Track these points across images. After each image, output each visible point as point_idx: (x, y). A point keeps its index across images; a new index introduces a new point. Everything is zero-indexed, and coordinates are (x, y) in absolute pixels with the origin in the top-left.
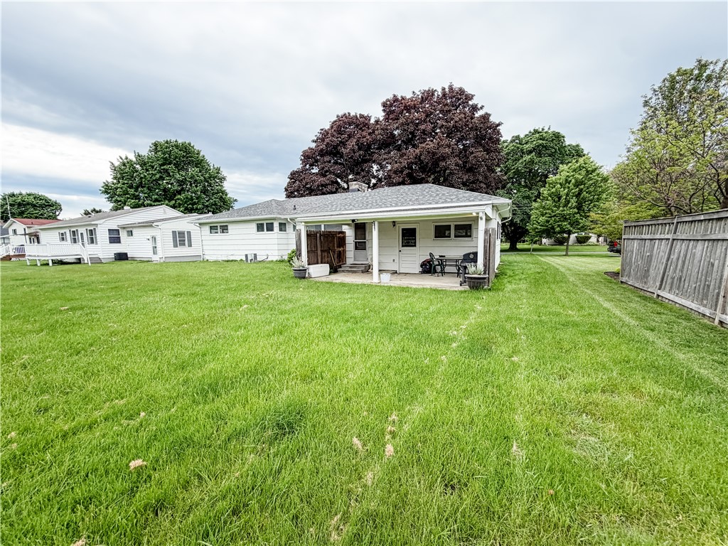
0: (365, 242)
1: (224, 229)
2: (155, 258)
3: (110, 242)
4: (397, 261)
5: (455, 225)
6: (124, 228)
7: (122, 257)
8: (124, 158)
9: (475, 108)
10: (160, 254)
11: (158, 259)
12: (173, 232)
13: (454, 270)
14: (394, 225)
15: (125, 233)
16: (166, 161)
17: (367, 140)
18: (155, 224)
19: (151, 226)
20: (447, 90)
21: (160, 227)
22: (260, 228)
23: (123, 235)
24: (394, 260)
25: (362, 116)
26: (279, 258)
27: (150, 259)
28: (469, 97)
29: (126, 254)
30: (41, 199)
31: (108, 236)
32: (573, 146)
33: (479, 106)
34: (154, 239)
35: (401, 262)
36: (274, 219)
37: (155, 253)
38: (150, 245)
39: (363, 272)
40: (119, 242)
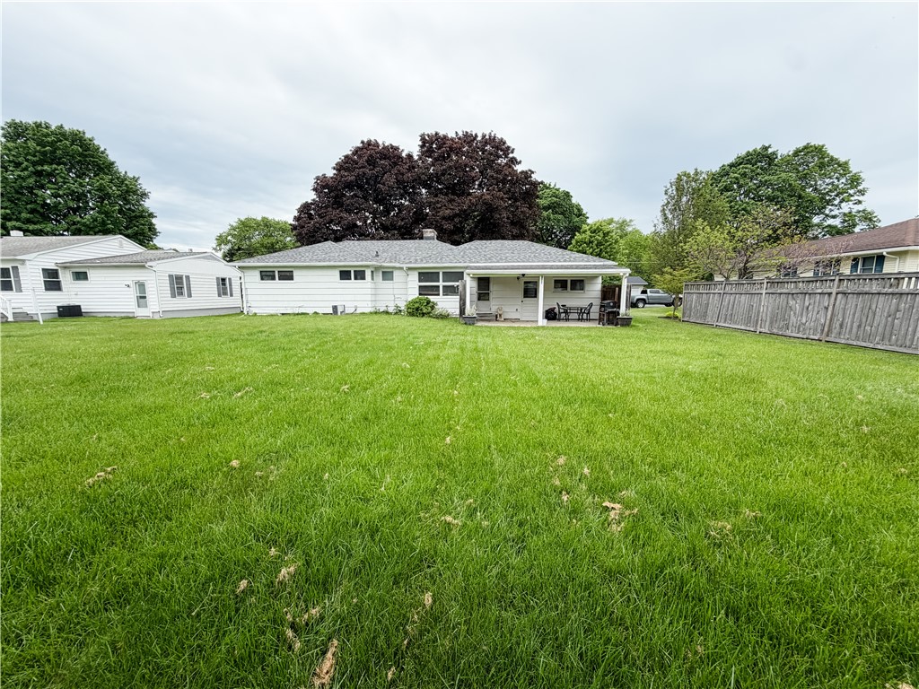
0: (489, 293)
1: (287, 275)
2: (141, 313)
3: (46, 289)
4: (520, 310)
5: (571, 280)
6: (65, 267)
7: (71, 312)
10: (154, 306)
11: (151, 315)
12: (170, 276)
13: (576, 316)
14: (518, 279)
15: (68, 276)
18: (149, 264)
19: (144, 267)
20: (487, 137)
21: (154, 269)
22: (345, 275)
23: (65, 278)
24: (517, 310)
26: (372, 310)
27: (131, 315)
28: (510, 150)
29: (79, 307)
31: (42, 279)
34: (141, 286)
35: (523, 311)
36: (368, 266)
37: (141, 305)
38: (133, 293)
40: (60, 289)
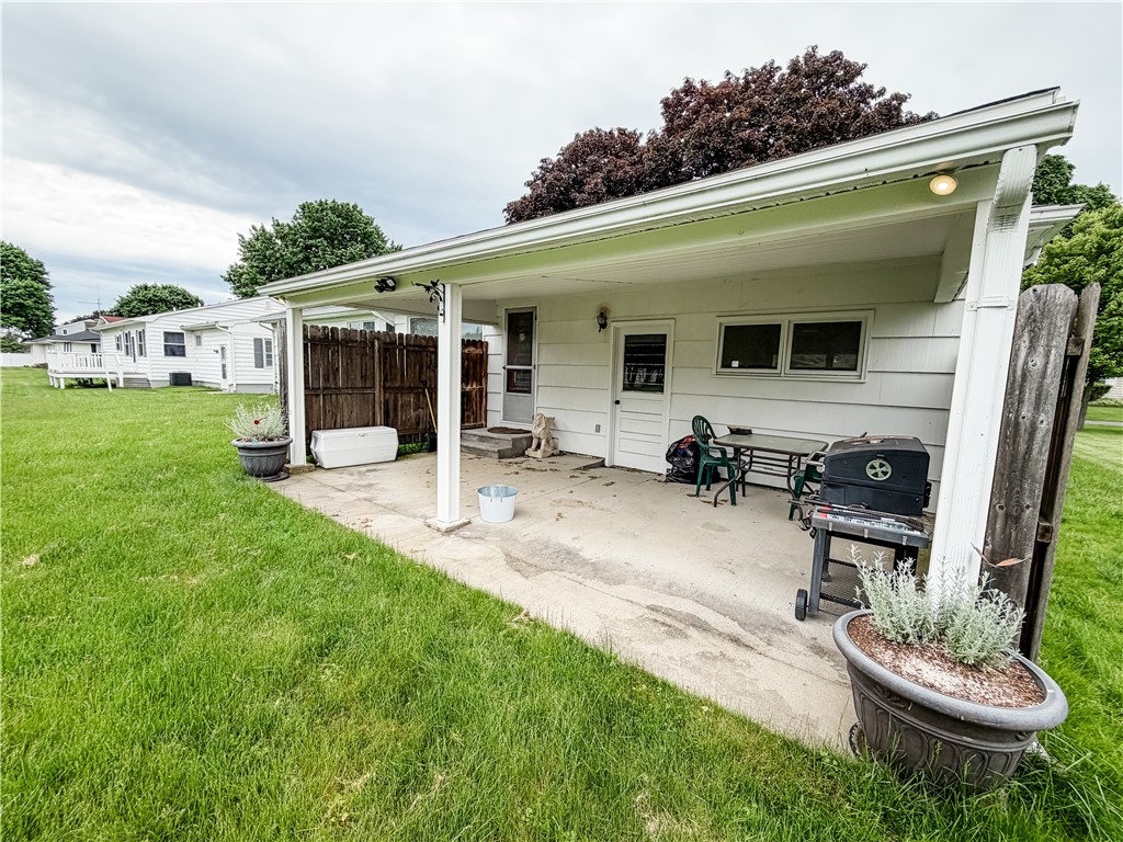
0: (530, 371)
2: (224, 385)
3: (166, 355)
4: (605, 429)
5: (797, 326)
6: (192, 331)
7: (181, 380)
8: (258, 227)
9: (866, 93)
10: (230, 379)
11: (227, 387)
12: (255, 339)
14: (603, 326)
15: (194, 340)
16: (315, 233)
17: (626, 172)
18: (221, 324)
19: (217, 328)
21: (229, 330)
23: (189, 342)
24: (598, 428)
25: (622, 132)
27: (217, 387)
28: (853, 71)
29: (189, 376)
30: (178, 294)
31: (163, 343)
32: (1091, 190)
33: (875, 90)
34: (224, 351)
35: (619, 435)
37: (224, 376)
38: (218, 361)
39: (502, 455)
40: (184, 355)
